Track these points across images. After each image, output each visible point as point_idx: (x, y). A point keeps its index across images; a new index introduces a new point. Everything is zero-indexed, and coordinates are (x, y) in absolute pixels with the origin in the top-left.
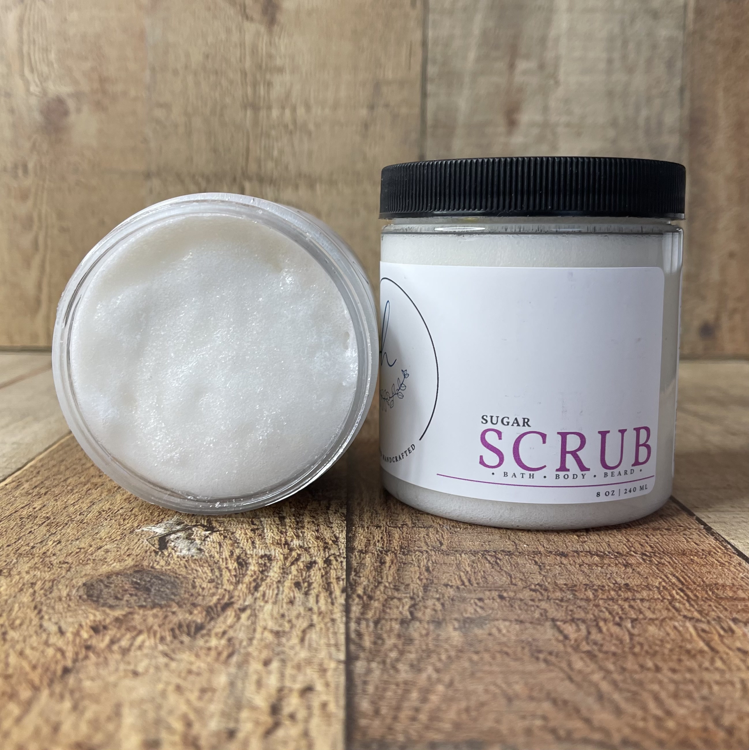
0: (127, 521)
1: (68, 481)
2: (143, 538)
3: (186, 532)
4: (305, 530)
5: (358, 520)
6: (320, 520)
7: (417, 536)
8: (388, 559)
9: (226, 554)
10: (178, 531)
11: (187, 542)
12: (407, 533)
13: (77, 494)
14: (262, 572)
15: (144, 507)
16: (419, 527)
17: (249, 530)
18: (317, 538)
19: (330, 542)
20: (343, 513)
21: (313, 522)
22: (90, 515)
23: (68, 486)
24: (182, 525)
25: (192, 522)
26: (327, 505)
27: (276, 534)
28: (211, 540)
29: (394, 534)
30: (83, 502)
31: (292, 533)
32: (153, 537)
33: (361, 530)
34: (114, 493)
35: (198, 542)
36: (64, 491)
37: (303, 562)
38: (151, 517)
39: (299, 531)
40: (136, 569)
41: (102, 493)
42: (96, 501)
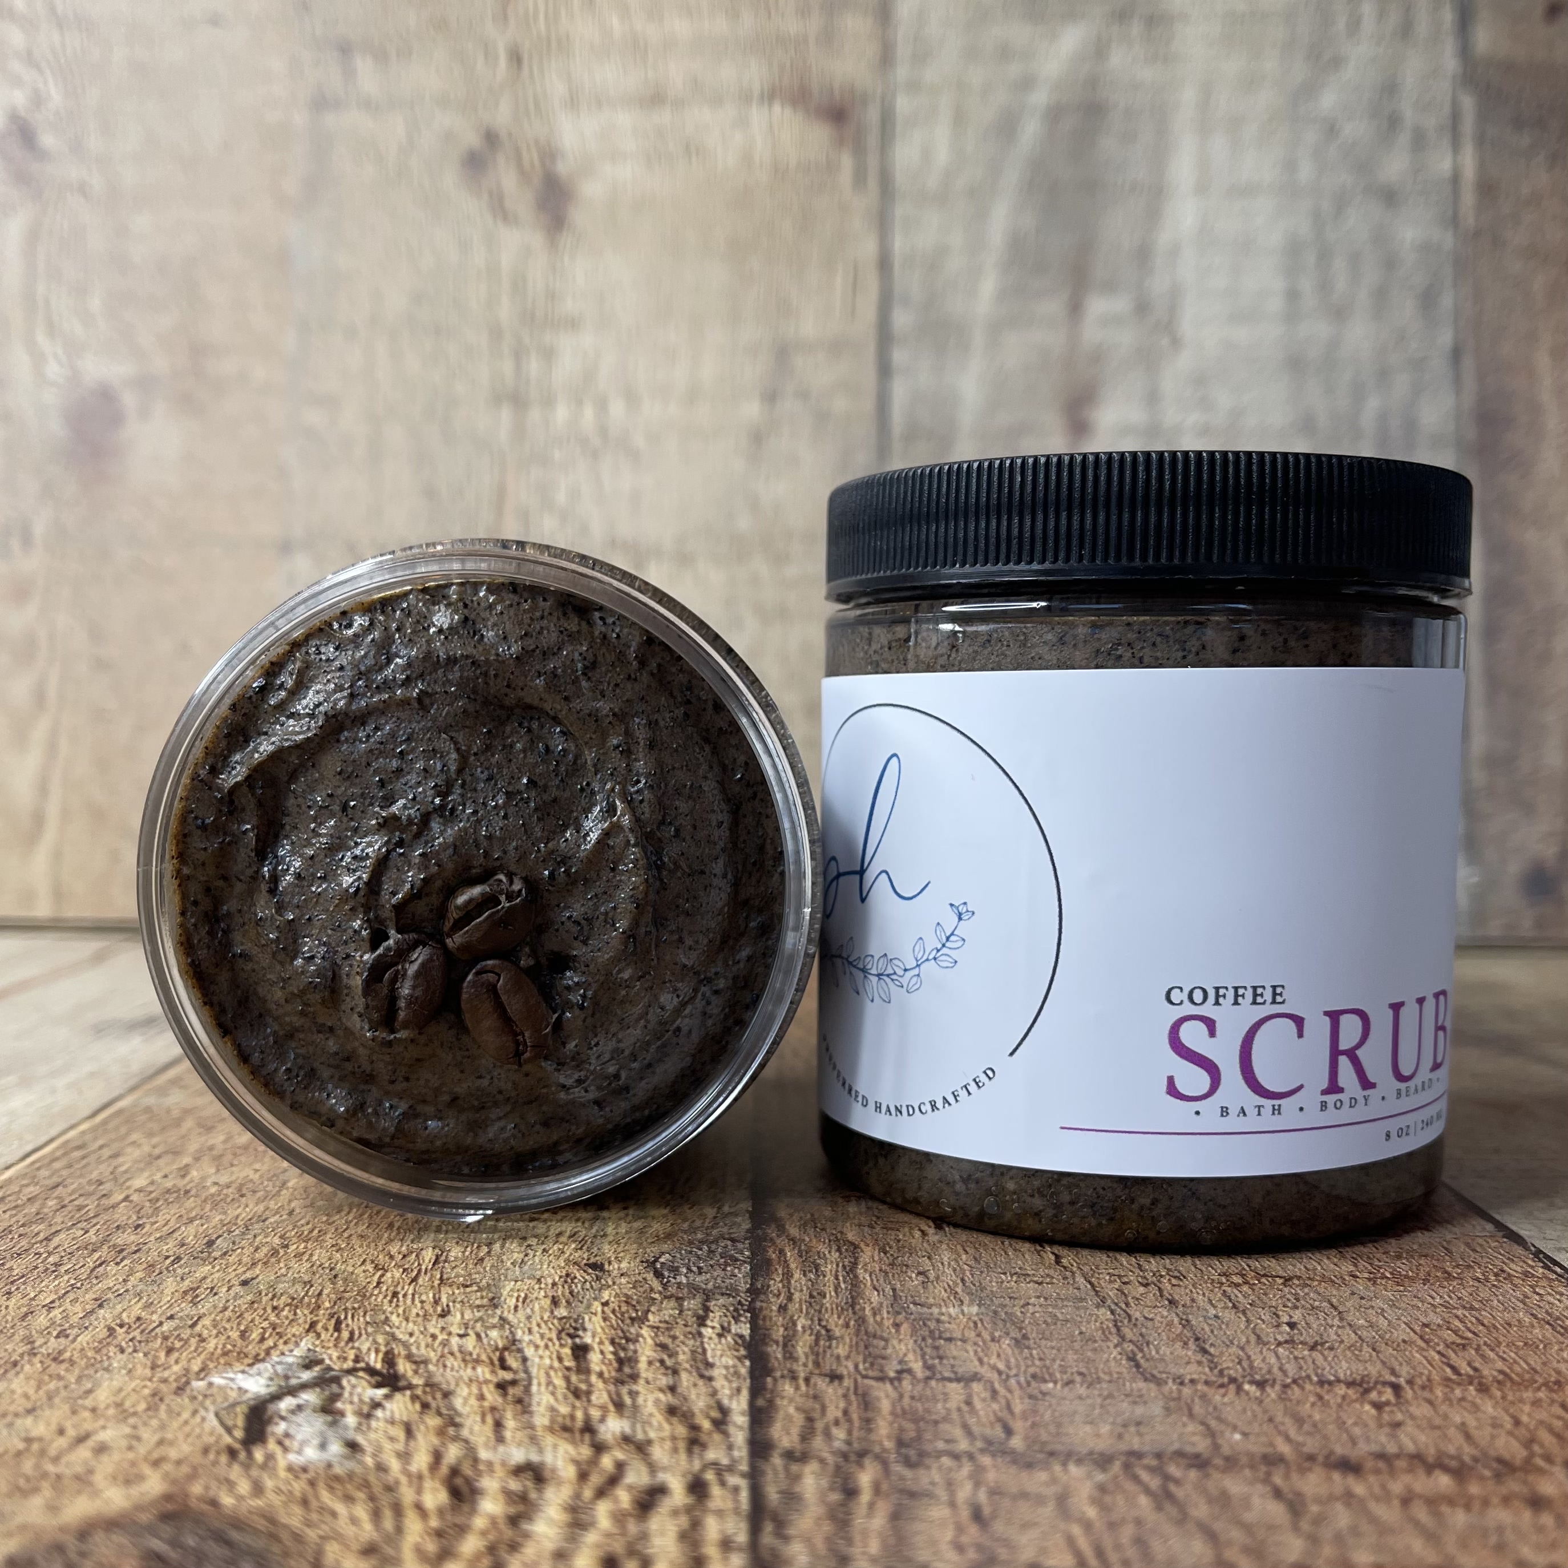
0: (175, 1355)
1: (56, 1241)
2: (206, 1409)
3: (323, 1390)
4: (640, 1387)
5: (780, 1356)
6: (681, 1357)
7: (940, 1406)
8: (865, 1479)
9: (421, 1460)
10: (304, 1386)
11: (319, 1422)
12: (912, 1398)
13: (66, 1278)
14: (514, 1521)
15: (228, 1313)
16: (944, 1379)
17: (491, 1387)
18: (672, 1411)
19: (706, 1425)
20: (741, 1337)
21: (662, 1362)
22: (84, 1339)
23: (50, 1254)
24: (317, 1368)
25: (345, 1359)
26: (701, 1312)
27: (560, 1397)
28: (388, 1413)
29: (878, 1399)
30: (75, 1300)
31: (605, 1396)
32: (234, 1405)
33: (788, 1388)
34: (160, 1273)
35: (351, 1420)
36: (36, 1267)
37: (630, 1488)
38: (239, 1342)
39: (624, 1390)
40: (170, 1507)
41: (131, 1273)
42: (110, 1295)
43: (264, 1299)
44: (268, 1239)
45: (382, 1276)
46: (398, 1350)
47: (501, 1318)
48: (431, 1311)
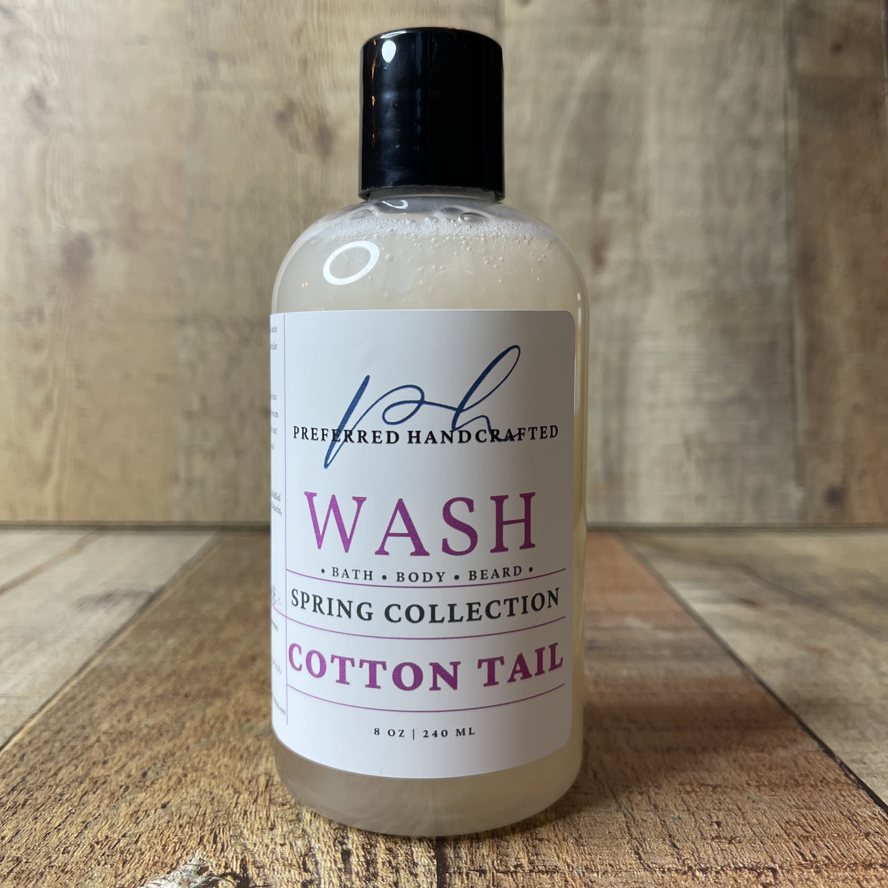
0: (127, 866)
1: (60, 776)
4: (379, 883)
5: (452, 856)
6: (400, 858)
12: (523, 887)
13: (66, 805)
15: (155, 831)
16: (540, 871)
17: (299, 886)
21: (390, 862)
22: (78, 854)
23: (57, 786)
24: (205, 875)
25: (220, 866)
30: (72, 823)
33: (458, 882)
34: (118, 800)
36: (50, 797)
38: (162, 854)
39: (371, 887)
41: (101, 801)
42: (91, 819)
43: (175, 818)
44: (176, 770)
45: (238, 797)
46: (249, 858)
47: (304, 831)
48: (265, 826)
